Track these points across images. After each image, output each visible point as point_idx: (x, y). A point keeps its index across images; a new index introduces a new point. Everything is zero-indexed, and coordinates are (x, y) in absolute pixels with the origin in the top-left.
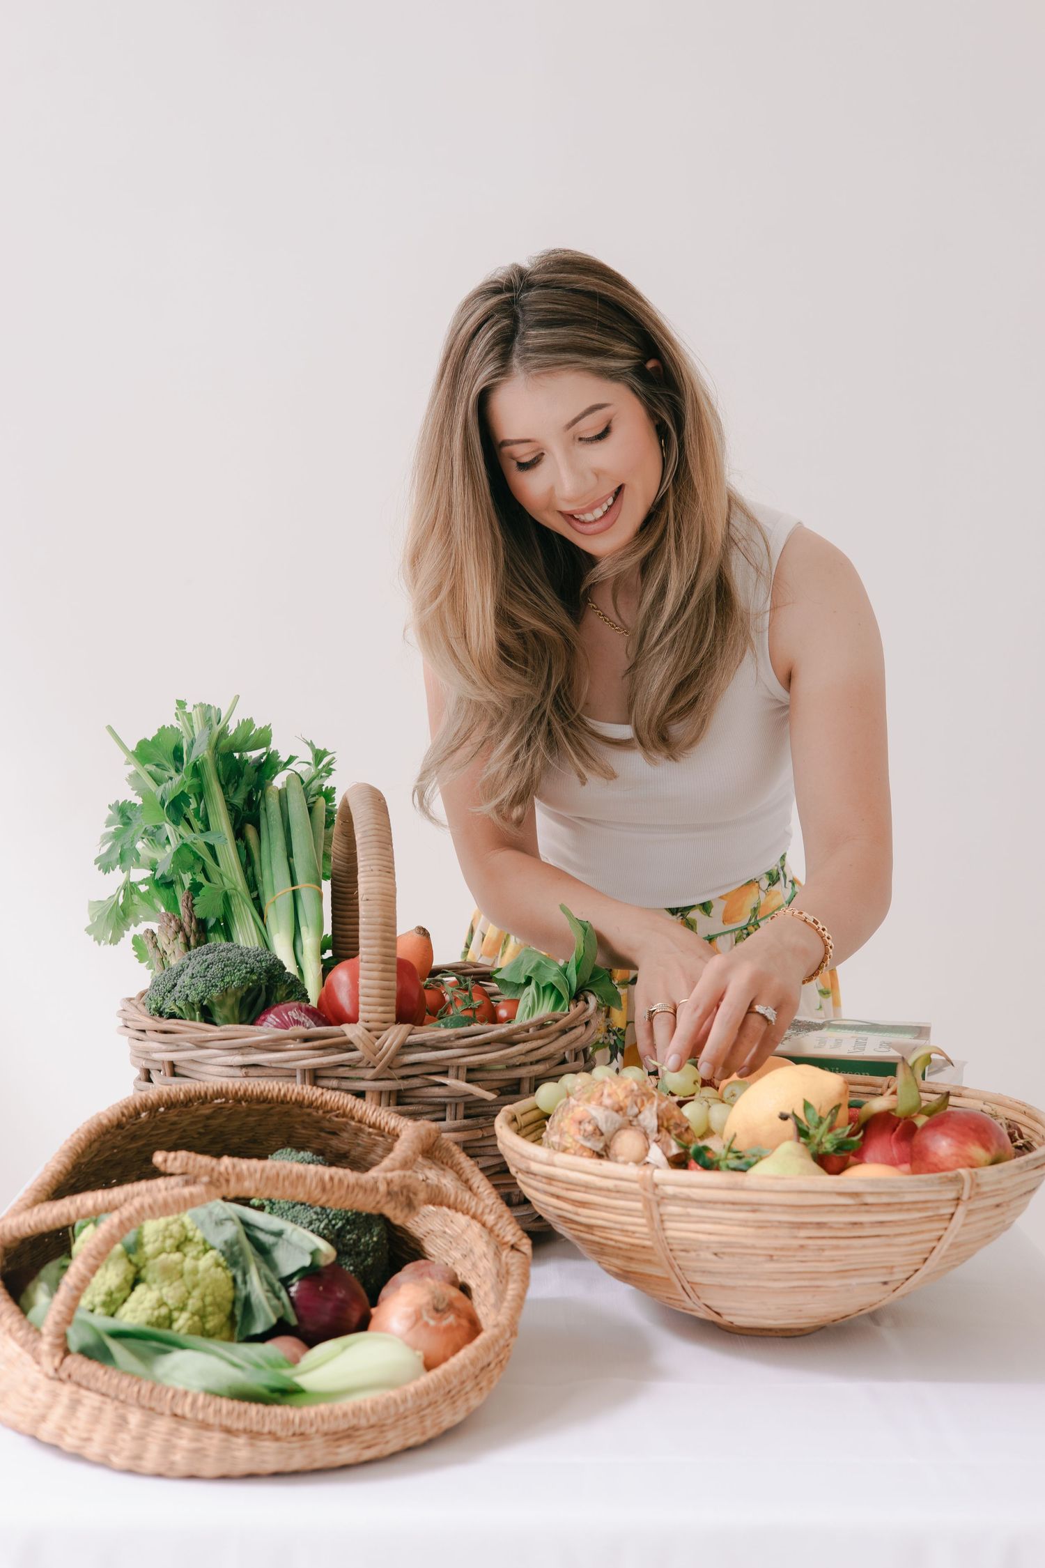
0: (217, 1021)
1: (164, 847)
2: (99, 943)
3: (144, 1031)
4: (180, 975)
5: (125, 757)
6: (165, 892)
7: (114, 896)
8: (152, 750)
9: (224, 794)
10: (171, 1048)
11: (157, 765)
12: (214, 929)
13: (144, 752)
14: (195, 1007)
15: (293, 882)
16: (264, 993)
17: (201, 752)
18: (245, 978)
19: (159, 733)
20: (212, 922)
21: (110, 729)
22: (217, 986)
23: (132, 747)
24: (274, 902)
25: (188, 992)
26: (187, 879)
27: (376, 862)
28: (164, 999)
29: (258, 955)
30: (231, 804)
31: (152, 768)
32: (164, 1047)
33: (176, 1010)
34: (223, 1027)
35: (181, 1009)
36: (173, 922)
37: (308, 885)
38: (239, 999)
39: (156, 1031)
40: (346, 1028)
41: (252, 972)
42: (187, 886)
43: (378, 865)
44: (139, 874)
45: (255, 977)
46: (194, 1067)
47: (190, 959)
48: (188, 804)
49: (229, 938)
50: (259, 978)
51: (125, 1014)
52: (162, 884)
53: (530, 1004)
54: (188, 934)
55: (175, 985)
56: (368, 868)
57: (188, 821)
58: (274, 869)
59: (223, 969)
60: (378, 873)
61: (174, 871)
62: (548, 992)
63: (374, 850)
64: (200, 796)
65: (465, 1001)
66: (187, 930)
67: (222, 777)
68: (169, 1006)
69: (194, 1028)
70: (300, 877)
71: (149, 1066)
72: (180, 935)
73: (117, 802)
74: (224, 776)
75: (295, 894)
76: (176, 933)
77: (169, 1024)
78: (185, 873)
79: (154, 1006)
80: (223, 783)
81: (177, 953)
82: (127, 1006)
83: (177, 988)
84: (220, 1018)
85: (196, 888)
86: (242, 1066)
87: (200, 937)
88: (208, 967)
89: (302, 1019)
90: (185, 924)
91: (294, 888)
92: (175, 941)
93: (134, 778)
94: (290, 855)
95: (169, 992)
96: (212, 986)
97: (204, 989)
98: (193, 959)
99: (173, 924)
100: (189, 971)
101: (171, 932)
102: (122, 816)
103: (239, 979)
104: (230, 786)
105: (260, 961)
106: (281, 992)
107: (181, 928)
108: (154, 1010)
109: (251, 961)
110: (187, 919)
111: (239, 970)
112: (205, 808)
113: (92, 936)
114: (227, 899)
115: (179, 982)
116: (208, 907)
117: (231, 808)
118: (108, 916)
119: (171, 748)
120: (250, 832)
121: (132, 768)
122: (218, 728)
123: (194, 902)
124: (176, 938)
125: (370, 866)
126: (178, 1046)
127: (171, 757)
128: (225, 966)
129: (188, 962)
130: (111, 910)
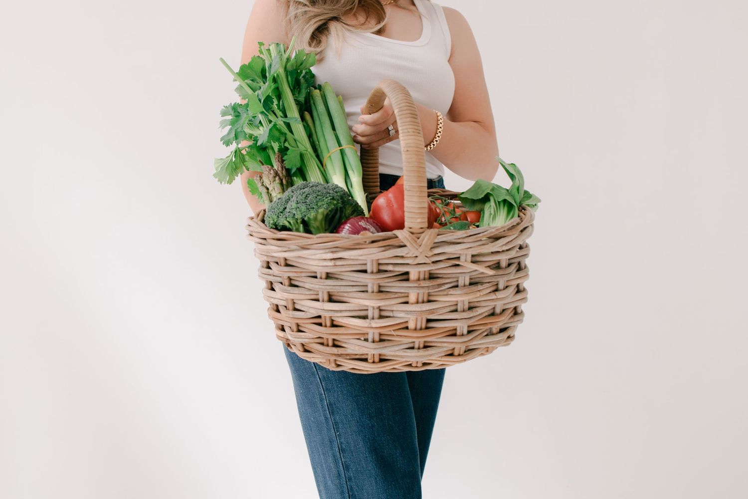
0: (312, 230)
1: (258, 128)
2: (221, 183)
3: (265, 239)
4: (288, 202)
5: (233, 77)
6: (263, 154)
7: (229, 156)
8: (249, 71)
9: (293, 95)
10: (285, 249)
11: (252, 80)
12: (295, 174)
13: (245, 73)
14: (299, 221)
15: (340, 145)
16: (339, 212)
17: (277, 69)
18: (330, 202)
19: (252, 60)
20: (293, 171)
21: (222, 60)
22: (313, 208)
23: (237, 70)
24: (330, 157)
25: (295, 212)
26: (276, 146)
27: (411, 127)
28: (278, 217)
29: (335, 189)
30: (298, 101)
31: (249, 82)
32: (280, 249)
33: (287, 224)
34: (319, 235)
35: (289, 223)
36: (272, 171)
37: (348, 146)
38: (325, 216)
39: (274, 239)
40: (397, 232)
41: (333, 199)
42: (276, 150)
43: (412, 129)
44: (244, 144)
45: (335, 202)
46: (300, 260)
47: (293, 192)
48: (272, 103)
49: (305, 179)
50: (338, 203)
51: (251, 229)
52: (260, 149)
53: (492, 212)
54: (282, 178)
55: (285, 208)
56: (406, 131)
57: (273, 112)
58: (326, 137)
59: (316, 198)
60: (413, 134)
61: (269, 141)
62: (502, 205)
63: (409, 119)
64: (279, 97)
65: (450, 213)
66: (281, 175)
67: (291, 85)
68: (283, 222)
69: (298, 237)
70: (343, 141)
71: (269, 260)
72: (277, 178)
73: (231, 104)
74: (292, 85)
75: (342, 152)
76: (275, 177)
77: (281, 234)
78: (275, 143)
79: (272, 222)
80: (292, 88)
81: (276, 188)
82: (251, 222)
83: (287, 210)
84: (314, 228)
85: (283, 151)
86: (331, 259)
87: (288, 179)
88: (306, 196)
89: (368, 227)
90: (279, 172)
91: (341, 148)
92: (274, 182)
93: (239, 89)
94: (334, 129)
95: (281, 212)
96: (311, 208)
97: (305, 210)
98: (295, 192)
99: (272, 172)
100: (294, 198)
101: (271, 176)
102: (234, 112)
103: (327, 203)
104: (296, 90)
105: (336, 192)
106: (348, 211)
107: (276, 174)
108: (272, 224)
109: (331, 192)
110: (280, 169)
111: (326, 198)
112: (283, 104)
113: (217, 179)
114: (302, 156)
115: (288, 206)
116: (292, 161)
117: (298, 102)
118: (227, 168)
119: (259, 70)
120: (307, 116)
121: (238, 83)
122: (285, 56)
123: (284, 158)
124: (275, 181)
125: (407, 129)
126: (289, 248)
127: (260, 74)
128: (318, 195)
129: (292, 194)
130: (228, 164)
